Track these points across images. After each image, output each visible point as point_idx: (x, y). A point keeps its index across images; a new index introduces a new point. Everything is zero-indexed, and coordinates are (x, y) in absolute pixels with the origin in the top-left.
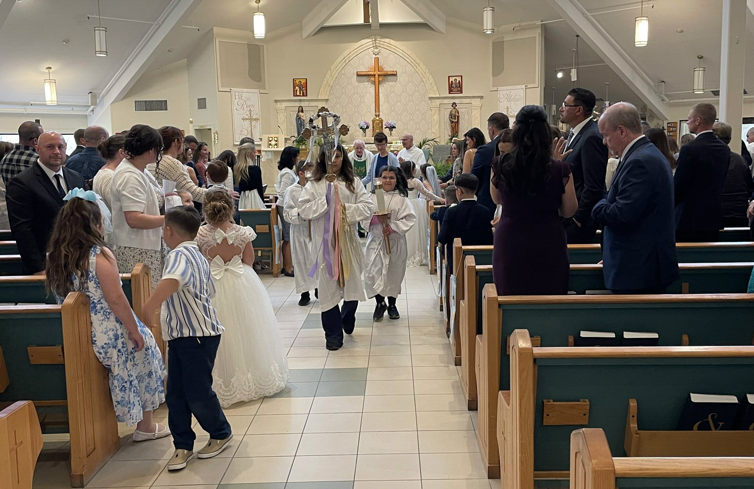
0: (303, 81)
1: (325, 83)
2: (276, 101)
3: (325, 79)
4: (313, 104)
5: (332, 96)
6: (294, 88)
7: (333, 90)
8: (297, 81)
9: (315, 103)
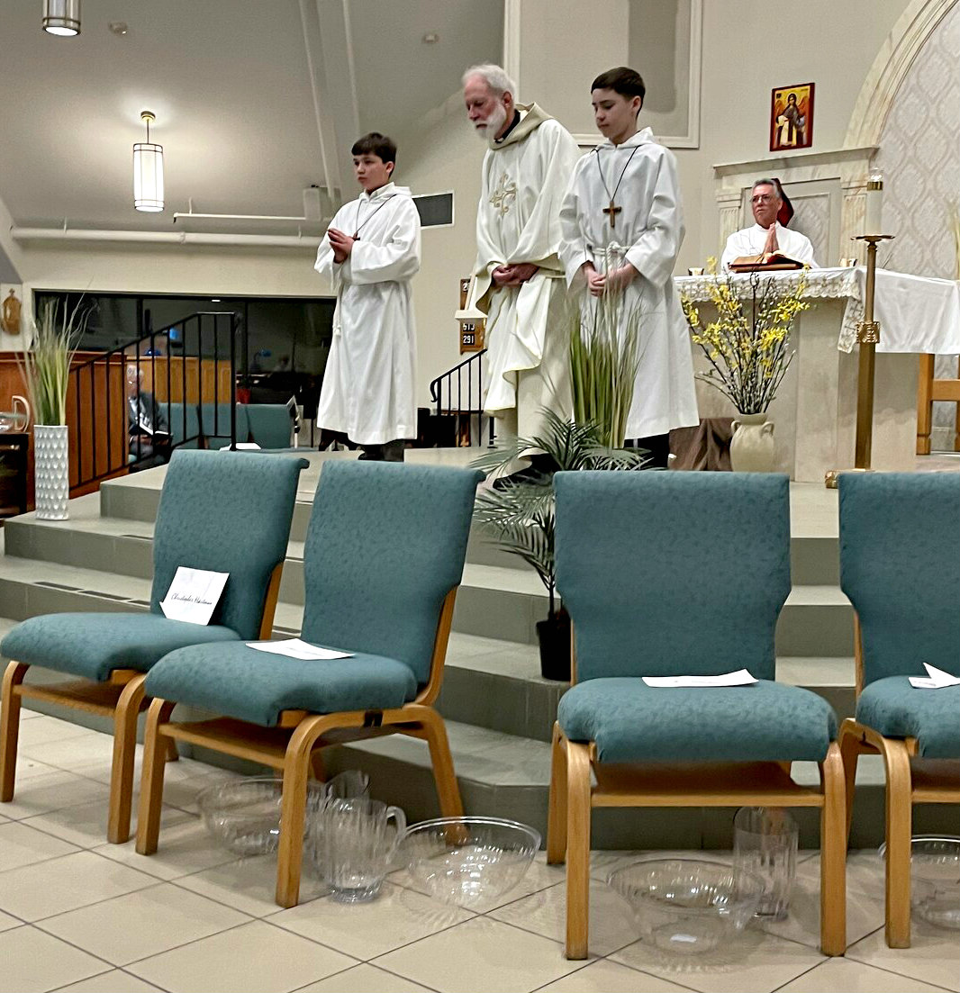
0: (802, 94)
1: (868, 90)
2: (721, 172)
3: (871, 79)
4: (825, 171)
5: (890, 137)
6: (774, 120)
7: (896, 114)
8: (784, 99)
9: (834, 166)
